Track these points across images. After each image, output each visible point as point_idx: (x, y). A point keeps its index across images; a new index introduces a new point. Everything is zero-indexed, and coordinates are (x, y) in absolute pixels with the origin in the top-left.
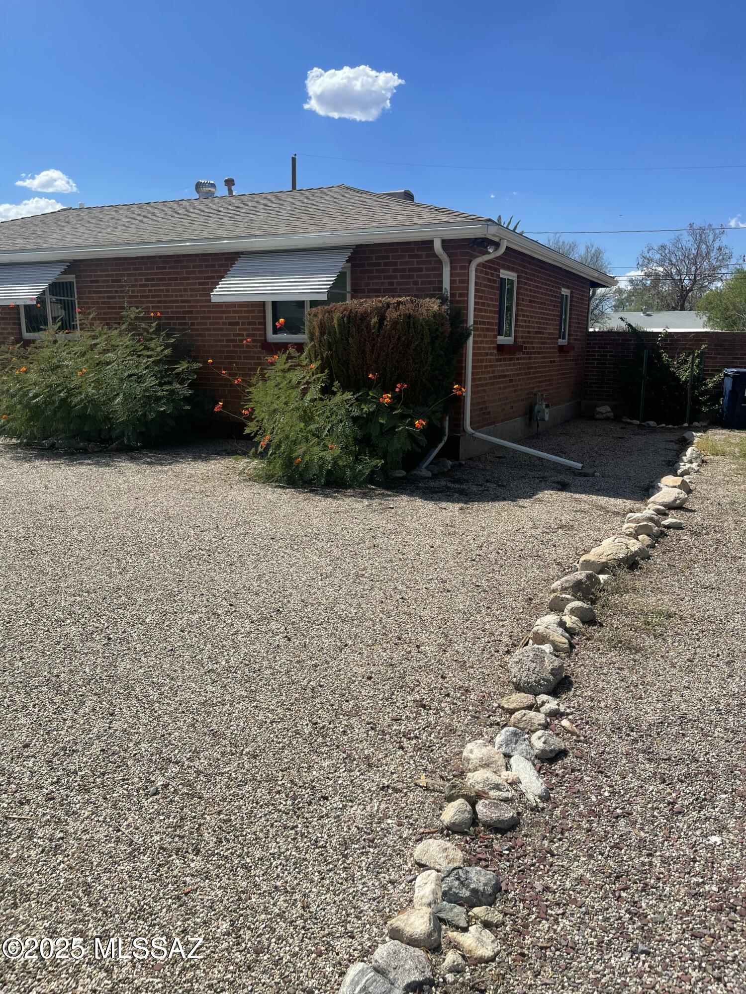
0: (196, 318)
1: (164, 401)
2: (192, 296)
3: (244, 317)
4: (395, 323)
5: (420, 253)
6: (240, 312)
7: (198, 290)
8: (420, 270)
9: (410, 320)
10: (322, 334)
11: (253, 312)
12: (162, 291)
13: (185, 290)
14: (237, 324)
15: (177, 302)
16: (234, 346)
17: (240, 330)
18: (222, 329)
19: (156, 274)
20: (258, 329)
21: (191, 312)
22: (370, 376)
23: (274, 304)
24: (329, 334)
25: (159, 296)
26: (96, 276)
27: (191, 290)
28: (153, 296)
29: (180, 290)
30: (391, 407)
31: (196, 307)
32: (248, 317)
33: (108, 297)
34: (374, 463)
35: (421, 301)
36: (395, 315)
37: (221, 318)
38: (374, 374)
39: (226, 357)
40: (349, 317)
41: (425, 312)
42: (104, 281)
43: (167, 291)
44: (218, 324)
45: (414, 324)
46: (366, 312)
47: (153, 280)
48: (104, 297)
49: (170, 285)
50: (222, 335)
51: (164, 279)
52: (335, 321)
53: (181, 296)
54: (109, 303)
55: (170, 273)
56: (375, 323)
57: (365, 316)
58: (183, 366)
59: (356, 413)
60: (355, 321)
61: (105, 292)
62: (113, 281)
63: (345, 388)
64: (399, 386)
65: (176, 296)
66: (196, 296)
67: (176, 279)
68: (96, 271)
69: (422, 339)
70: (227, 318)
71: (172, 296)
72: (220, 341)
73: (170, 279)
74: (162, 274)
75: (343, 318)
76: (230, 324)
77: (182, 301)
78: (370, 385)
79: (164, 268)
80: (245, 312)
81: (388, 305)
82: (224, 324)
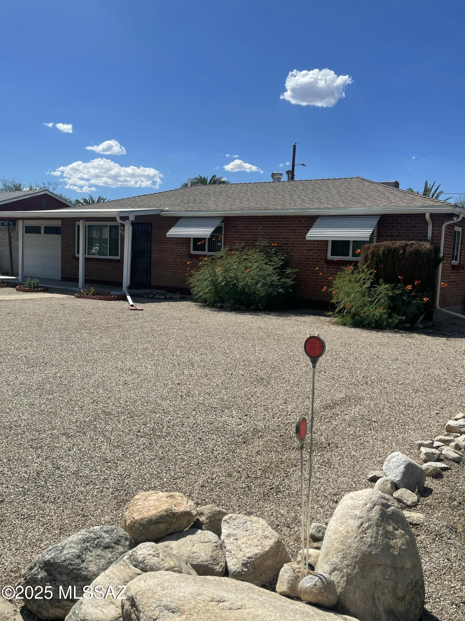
0: (289, 247)
1: (280, 287)
2: (288, 235)
3: (316, 247)
4: (411, 253)
5: (416, 219)
6: (314, 244)
7: (292, 233)
8: (416, 227)
9: (417, 252)
10: (373, 257)
11: (321, 244)
12: (272, 232)
13: (285, 232)
14: (312, 250)
15: (279, 238)
16: (309, 261)
17: (313, 253)
18: (303, 253)
19: (269, 224)
20: (323, 253)
21: (287, 244)
22: (400, 277)
23: (333, 242)
24: (377, 257)
25: (270, 235)
26: (235, 224)
27: (288, 232)
28: (266, 235)
29: (282, 232)
30: (410, 291)
31: (289, 241)
32: (318, 247)
33: (241, 235)
34: (400, 318)
35: (422, 243)
36: (411, 249)
37: (303, 247)
38: (401, 277)
39: (304, 267)
40: (388, 250)
41: (424, 249)
42: (240, 227)
43: (275, 232)
44: (301, 250)
45: (420, 254)
46: (396, 248)
47: (267, 227)
48: (239, 235)
49: (277, 230)
50: (303, 256)
51: (273, 227)
52: (381, 251)
53: (282, 235)
54: (241, 237)
55: (277, 224)
56: (402, 253)
57: (396, 250)
58: (289, 271)
59: (391, 294)
60: (391, 253)
61: (240, 232)
62: (245, 227)
63: (386, 282)
64: (416, 282)
65: (279, 235)
66: (290, 235)
67: (280, 227)
68: (236, 221)
69: (423, 261)
70: (306, 247)
71: (277, 235)
72: (301, 258)
73: (276, 227)
74: (273, 224)
75: (385, 250)
76: (308, 250)
77: (282, 238)
78: (399, 281)
79: (274, 221)
80: (317, 244)
81: (407, 245)
82: (305, 250)
